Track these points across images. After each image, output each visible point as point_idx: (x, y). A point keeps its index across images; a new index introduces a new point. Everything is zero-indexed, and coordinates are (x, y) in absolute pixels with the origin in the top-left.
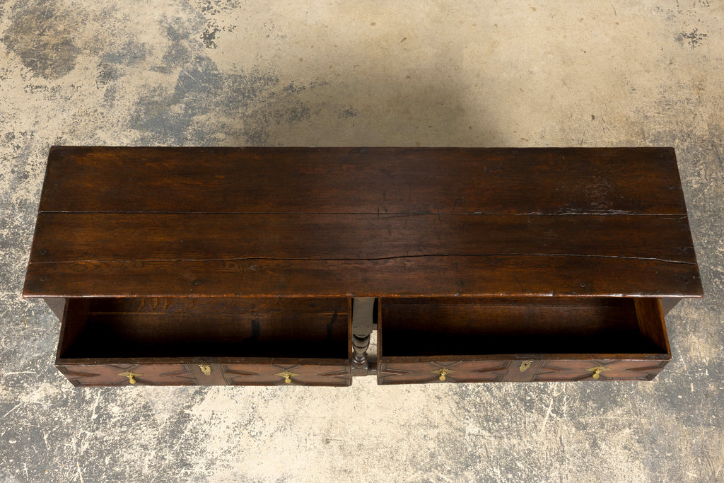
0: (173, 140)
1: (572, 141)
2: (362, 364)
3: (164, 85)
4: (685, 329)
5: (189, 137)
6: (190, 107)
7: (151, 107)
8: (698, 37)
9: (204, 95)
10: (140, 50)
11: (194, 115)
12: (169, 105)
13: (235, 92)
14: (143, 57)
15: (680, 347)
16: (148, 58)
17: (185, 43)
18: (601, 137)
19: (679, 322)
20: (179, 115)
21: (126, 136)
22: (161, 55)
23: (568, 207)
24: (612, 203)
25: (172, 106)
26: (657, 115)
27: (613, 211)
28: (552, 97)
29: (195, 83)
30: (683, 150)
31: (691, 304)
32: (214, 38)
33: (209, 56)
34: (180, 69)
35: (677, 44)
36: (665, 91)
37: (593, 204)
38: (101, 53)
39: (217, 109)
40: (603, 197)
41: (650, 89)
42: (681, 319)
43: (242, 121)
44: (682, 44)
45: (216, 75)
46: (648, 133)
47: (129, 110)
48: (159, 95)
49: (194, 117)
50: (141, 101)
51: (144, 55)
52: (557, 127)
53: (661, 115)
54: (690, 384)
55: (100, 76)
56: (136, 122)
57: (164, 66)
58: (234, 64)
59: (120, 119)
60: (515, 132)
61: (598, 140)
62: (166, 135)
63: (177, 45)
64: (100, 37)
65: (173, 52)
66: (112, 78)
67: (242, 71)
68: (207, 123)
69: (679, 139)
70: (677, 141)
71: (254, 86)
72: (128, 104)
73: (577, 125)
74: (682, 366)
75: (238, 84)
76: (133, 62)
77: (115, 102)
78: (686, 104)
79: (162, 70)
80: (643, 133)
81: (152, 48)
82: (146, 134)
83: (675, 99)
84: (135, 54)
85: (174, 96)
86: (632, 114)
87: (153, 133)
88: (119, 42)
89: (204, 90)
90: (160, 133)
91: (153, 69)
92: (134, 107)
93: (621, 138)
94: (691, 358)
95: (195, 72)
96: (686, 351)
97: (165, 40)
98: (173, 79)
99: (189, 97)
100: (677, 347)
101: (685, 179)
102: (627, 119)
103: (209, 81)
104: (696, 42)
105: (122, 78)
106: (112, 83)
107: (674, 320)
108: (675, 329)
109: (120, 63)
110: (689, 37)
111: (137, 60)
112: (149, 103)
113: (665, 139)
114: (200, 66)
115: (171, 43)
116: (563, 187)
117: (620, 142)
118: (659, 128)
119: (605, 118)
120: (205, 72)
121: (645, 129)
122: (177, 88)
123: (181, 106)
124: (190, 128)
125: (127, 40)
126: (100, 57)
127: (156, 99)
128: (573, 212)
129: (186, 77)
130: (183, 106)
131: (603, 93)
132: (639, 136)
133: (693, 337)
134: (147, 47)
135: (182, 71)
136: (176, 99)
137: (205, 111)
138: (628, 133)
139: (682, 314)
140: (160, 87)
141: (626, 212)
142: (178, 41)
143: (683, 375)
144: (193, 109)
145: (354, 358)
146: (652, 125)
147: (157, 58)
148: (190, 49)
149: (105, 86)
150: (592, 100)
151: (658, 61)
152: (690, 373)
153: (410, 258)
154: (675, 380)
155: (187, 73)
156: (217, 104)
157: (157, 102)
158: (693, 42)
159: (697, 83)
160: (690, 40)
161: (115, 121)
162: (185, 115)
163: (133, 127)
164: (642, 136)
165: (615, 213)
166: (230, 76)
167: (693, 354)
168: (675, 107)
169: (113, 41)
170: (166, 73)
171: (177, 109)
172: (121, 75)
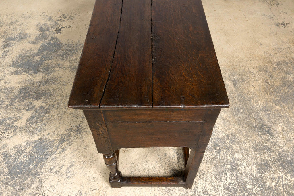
0: (32, 71)
1: (236, 66)
3: (33, 49)
5: (41, 70)
6: (44, 57)
7: (24, 58)
8: (285, 24)
9: (52, 52)
10: (25, 36)
11: (45, 60)
12: (33, 57)
13: (67, 50)
14: (26, 38)
16: (28, 38)
17: (47, 33)
18: (250, 64)
20: (37, 61)
21: (8, 70)
22: (34, 37)
25: (35, 57)
26: (275, 54)
28: (222, 48)
29: (48, 47)
32: (61, 30)
33: (57, 37)
34: (42, 42)
35: (277, 27)
36: (277, 45)
38: (6, 37)
39: (57, 58)
41: (269, 44)
43: (69, 62)
44: (279, 27)
45: (59, 44)
46: (274, 62)
47: (13, 59)
48: (29, 53)
49: (45, 62)
50: (20, 55)
51: (26, 37)
52: (227, 61)
53: (278, 54)
55: (3, 46)
56: (15, 64)
57: (35, 41)
58: (69, 40)
59: (7, 63)
62: (29, 69)
63: (43, 33)
64: (7, 31)
65: (41, 36)
66: (8, 46)
67: (72, 42)
68: (51, 64)
69: (290, 64)
70: (289, 65)
71: (77, 48)
72: (13, 57)
73: (237, 59)
75: (69, 47)
76: (20, 40)
77: (7, 56)
78: (288, 50)
79: (34, 43)
80: (271, 62)
81: (31, 34)
82: (18, 69)
83: (282, 47)
84: (22, 37)
85: (37, 53)
86: (263, 54)
87: (23, 69)
88: (15, 33)
89: (52, 50)
90: (26, 68)
91: (29, 42)
92: (16, 58)
93: (260, 64)
95: (49, 43)
97: (38, 32)
98: (38, 46)
99: (44, 53)
102: (261, 56)
103: (55, 47)
104: (286, 26)
105: (13, 47)
106: (7, 49)
109: (14, 41)
110: (281, 25)
111: (23, 40)
112: (24, 56)
113: (283, 64)
114: (52, 41)
115: (40, 33)
117: (260, 66)
118: (278, 60)
119: (250, 56)
120: (54, 43)
121: (271, 60)
122: (39, 50)
123: (39, 57)
124: (42, 66)
125: (20, 32)
126: (5, 39)
127: (28, 54)
129: (44, 45)
130: (40, 57)
131: (247, 46)
132: (269, 63)
134: (28, 34)
135: (43, 43)
136: (37, 54)
137: (51, 59)
138: (263, 62)
140: (31, 50)
142: (44, 32)
144: (45, 58)
146: (274, 59)
147: (33, 39)
148: (49, 35)
149: (4, 50)
150: (242, 49)
151: (270, 33)
155: (45, 44)
156: (57, 56)
157: (28, 56)
158: (284, 26)
159: (291, 41)
160: (282, 25)
161: (4, 64)
162: (40, 61)
163: (13, 66)
164: (270, 63)
166: (66, 44)
168: (284, 51)
169: (13, 33)
170: (35, 44)
171: (37, 58)
172: (13, 45)
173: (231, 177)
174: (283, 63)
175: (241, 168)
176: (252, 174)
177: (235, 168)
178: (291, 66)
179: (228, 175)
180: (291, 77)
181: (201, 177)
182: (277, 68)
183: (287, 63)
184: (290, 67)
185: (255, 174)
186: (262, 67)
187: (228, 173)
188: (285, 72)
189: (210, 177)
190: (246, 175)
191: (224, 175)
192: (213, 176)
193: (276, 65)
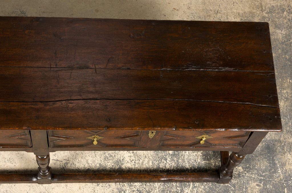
1: (210, 11)
2: (46, 176)
4: (283, 149)
15: (279, 162)
18: (231, 9)
19: (279, 144)
23: (190, 64)
24: (221, 63)
27: (222, 68)
30: (289, 20)
31: (288, 132)
37: (208, 63)
40: (216, 58)
42: (281, 142)
54: (284, 189)
60: (169, 3)
61: (229, 11)
70: (285, 13)
74: (279, 176)
80: (262, 7)
93: (246, 10)
94: (286, 170)
96: (283, 165)
100: (277, 162)
101: (290, 41)
107: (276, 143)
108: (276, 149)
113: (277, 11)
116: (188, 50)
117: (245, 12)
118: (273, 3)
121: (263, 4)
128: (193, 68)
132: (259, 8)
133: (289, 155)
138: (251, 7)
139: (282, 139)
141: (231, 69)
143: (280, 183)
145: (40, 171)
152: (285, 181)
153: (72, 101)
154: (274, 186)
164: (260, 9)
165: (223, 70)
167: (288, 167)
173: (171, 163)
174: (279, 9)
175: (184, 154)
176: (195, 160)
177: (177, 153)
178: (287, 16)
179: (168, 161)
180: (282, 34)
181: (137, 162)
182: (267, 17)
183: (283, 10)
184: (285, 18)
185: (199, 160)
186: (247, 15)
187: (168, 159)
188: (275, 24)
189: (146, 162)
190: (188, 162)
191: (163, 161)
192: (151, 162)
193: (267, 13)
